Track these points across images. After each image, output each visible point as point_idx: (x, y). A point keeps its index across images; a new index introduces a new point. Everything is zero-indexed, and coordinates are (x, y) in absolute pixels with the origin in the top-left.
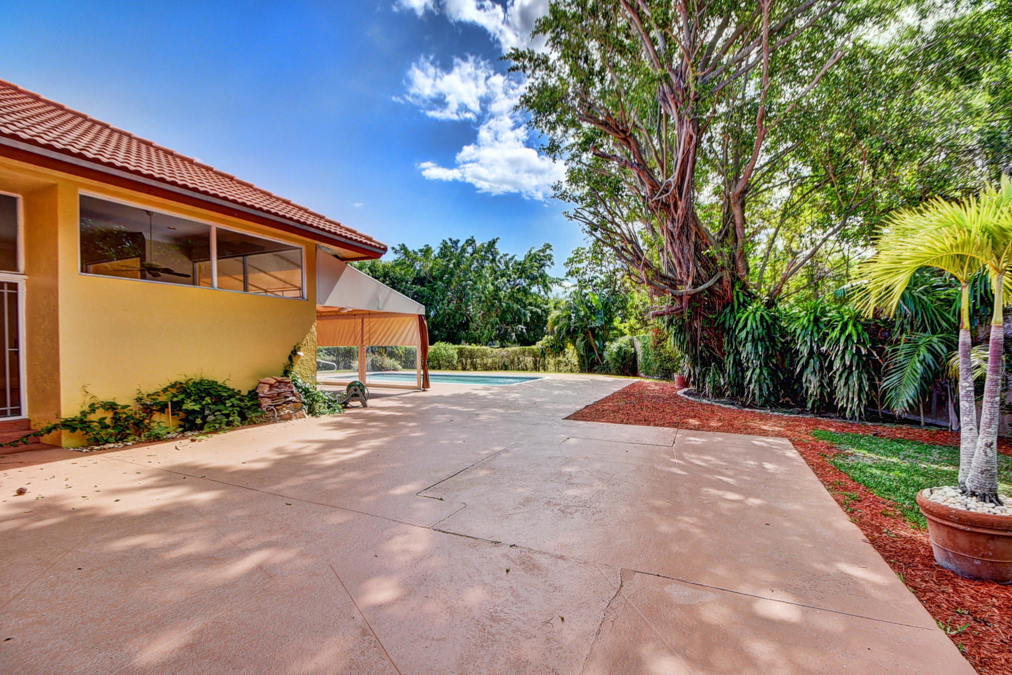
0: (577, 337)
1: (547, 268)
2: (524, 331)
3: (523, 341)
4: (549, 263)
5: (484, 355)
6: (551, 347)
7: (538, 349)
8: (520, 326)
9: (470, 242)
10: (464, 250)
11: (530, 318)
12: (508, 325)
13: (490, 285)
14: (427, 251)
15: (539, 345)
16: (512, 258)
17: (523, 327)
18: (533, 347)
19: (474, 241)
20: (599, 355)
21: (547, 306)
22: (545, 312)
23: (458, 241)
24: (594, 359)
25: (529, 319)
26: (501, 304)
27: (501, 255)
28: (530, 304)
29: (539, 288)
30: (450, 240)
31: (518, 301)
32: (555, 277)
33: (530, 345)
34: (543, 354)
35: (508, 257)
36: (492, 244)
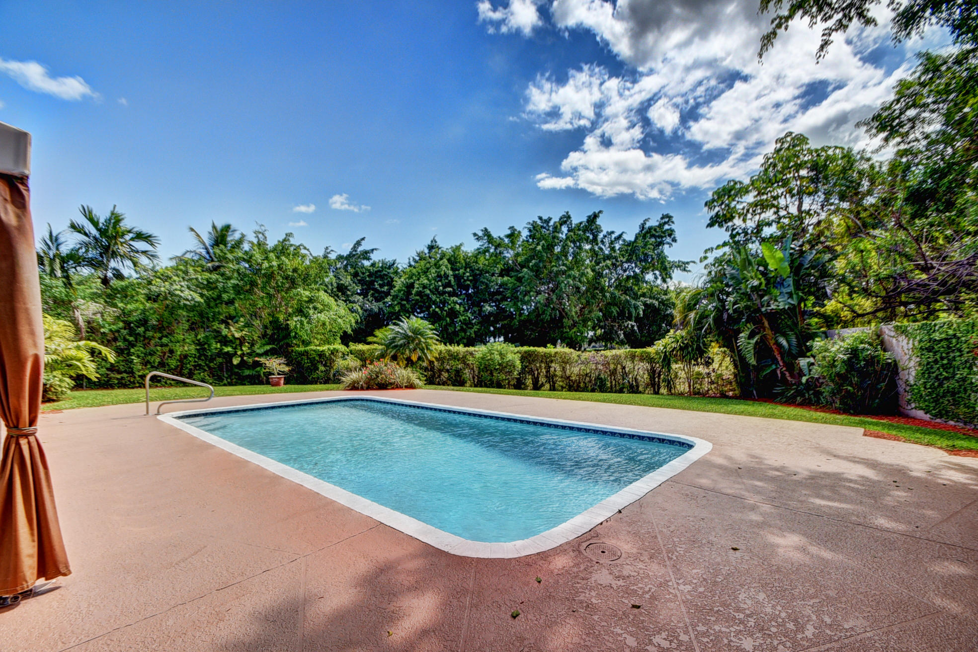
0: (739, 331)
1: (666, 247)
2: (636, 328)
3: (633, 341)
4: (669, 240)
5: (565, 362)
6: (681, 349)
7: (657, 353)
8: (630, 323)
9: (565, 219)
10: (556, 229)
11: (644, 311)
12: (614, 321)
13: (589, 270)
14: (513, 235)
15: (659, 345)
16: (620, 237)
17: (634, 324)
18: (650, 350)
19: (569, 217)
20: (786, 364)
21: (667, 297)
22: (664, 305)
23: (550, 219)
24: (774, 371)
25: (641, 313)
26: (604, 296)
27: (604, 233)
28: (644, 295)
29: (655, 274)
30: (540, 218)
31: (627, 291)
32: (676, 260)
33: (644, 347)
34: (667, 360)
35: (613, 236)
36: (593, 218)
